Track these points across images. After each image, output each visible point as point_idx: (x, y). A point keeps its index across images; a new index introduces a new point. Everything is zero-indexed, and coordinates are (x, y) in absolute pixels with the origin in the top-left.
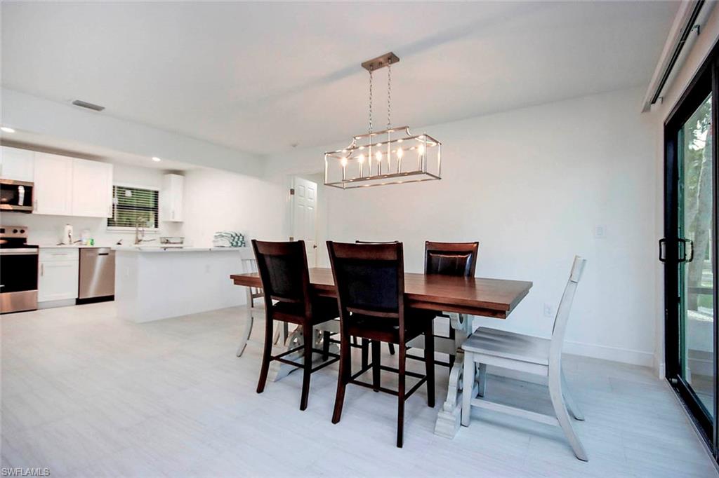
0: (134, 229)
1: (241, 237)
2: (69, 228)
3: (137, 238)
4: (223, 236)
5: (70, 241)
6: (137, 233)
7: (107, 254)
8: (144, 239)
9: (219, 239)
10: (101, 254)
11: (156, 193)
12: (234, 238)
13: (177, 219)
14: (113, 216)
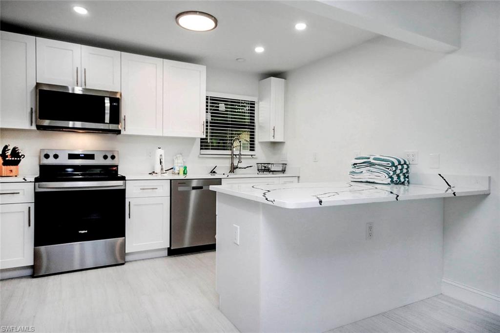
0: (229, 152)
1: (405, 166)
2: (160, 152)
3: (232, 163)
4: (373, 164)
5: (162, 169)
6: (232, 158)
7: (201, 188)
8: (240, 165)
9: (364, 170)
10: (194, 188)
11: (252, 104)
12: (396, 167)
13: (278, 139)
14: (207, 136)
